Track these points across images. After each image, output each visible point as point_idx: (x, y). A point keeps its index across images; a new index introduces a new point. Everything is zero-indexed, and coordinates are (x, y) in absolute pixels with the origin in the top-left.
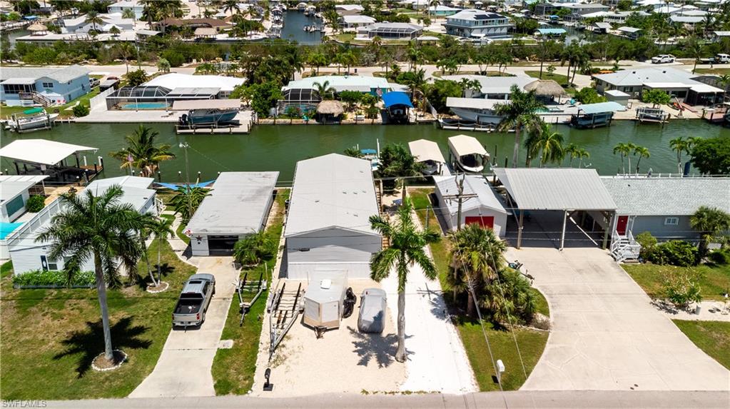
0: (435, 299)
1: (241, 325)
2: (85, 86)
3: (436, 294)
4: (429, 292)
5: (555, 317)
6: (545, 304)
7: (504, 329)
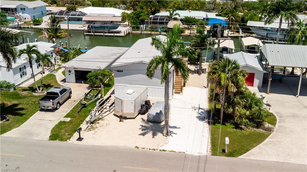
0: (201, 112)
1: (78, 112)
2: (43, 12)
3: (204, 110)
4: (199, 108)
5: (278, 127)
6: (276, 120)
7: (241, 129)
